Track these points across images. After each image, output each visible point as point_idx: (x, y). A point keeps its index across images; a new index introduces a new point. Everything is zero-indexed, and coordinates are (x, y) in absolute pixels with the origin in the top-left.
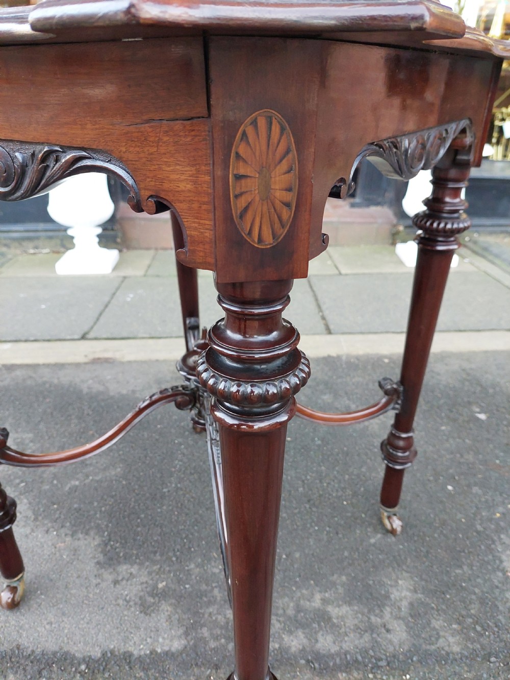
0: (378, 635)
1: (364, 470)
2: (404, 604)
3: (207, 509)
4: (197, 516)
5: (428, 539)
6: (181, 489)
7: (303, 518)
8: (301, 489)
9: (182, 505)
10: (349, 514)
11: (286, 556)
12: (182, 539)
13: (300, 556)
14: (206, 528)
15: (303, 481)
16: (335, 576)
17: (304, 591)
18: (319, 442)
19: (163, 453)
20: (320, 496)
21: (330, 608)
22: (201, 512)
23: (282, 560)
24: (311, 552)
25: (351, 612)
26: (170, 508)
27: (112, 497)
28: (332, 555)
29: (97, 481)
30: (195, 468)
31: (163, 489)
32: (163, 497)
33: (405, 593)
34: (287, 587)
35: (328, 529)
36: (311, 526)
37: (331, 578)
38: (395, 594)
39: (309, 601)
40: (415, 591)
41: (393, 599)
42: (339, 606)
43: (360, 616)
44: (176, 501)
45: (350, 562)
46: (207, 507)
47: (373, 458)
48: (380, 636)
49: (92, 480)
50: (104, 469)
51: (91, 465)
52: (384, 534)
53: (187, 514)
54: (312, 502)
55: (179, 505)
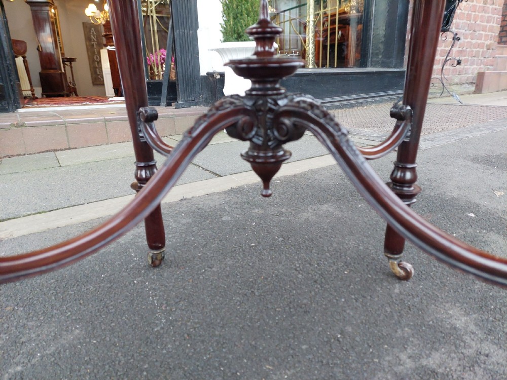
0: (484, 363)
1: (335, 245)
2: (472, 327)
3: (223, 327)
4: (215, 338)
5: (432, 274)
6: (176, 320)
7: (324, 297)
8: (300, 276)
9: (188, 335)
10: (358, 279)
11: (340, 334)
12: (216, 369)
13: (353, 328)
14: (236, 345)
15: (296, 270)
16: (399, 331)
17: (387, 358)
18: (281, 239)
19: (127, 296)
20: (321, 275)
21: (424, 362)
22: (217, 333)
23: (341, 340)
24: (359, 321)
25: (444, 356)
26: (177, 343)
27: (87, 363)
28: (379, 315)
29: (53, 355)
30: (177, 297)
31: (153, 329)
32: (159, 336)
33: (464, 319)
34: (369, 362)
35: (353, 297)
36: (337, 300)
37: (397, 335)
38: (459, 324)
39: (400, 364)
40: (468, 314)
41: (460, 328)
42: (428, 356)
43: (453, 355)
44: (179, 334)
45: (399, 314)
46: (221, 325)
47: (334, 236)
48: (486, 363)
49: (42, 357)
50: (55, 338)
51: (30, 340)
52: (399, 283)
53: (203, 342)
54: (318, 282)
55: (186, 335)
